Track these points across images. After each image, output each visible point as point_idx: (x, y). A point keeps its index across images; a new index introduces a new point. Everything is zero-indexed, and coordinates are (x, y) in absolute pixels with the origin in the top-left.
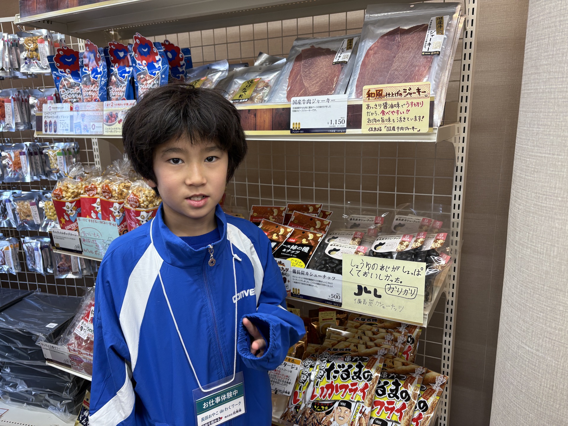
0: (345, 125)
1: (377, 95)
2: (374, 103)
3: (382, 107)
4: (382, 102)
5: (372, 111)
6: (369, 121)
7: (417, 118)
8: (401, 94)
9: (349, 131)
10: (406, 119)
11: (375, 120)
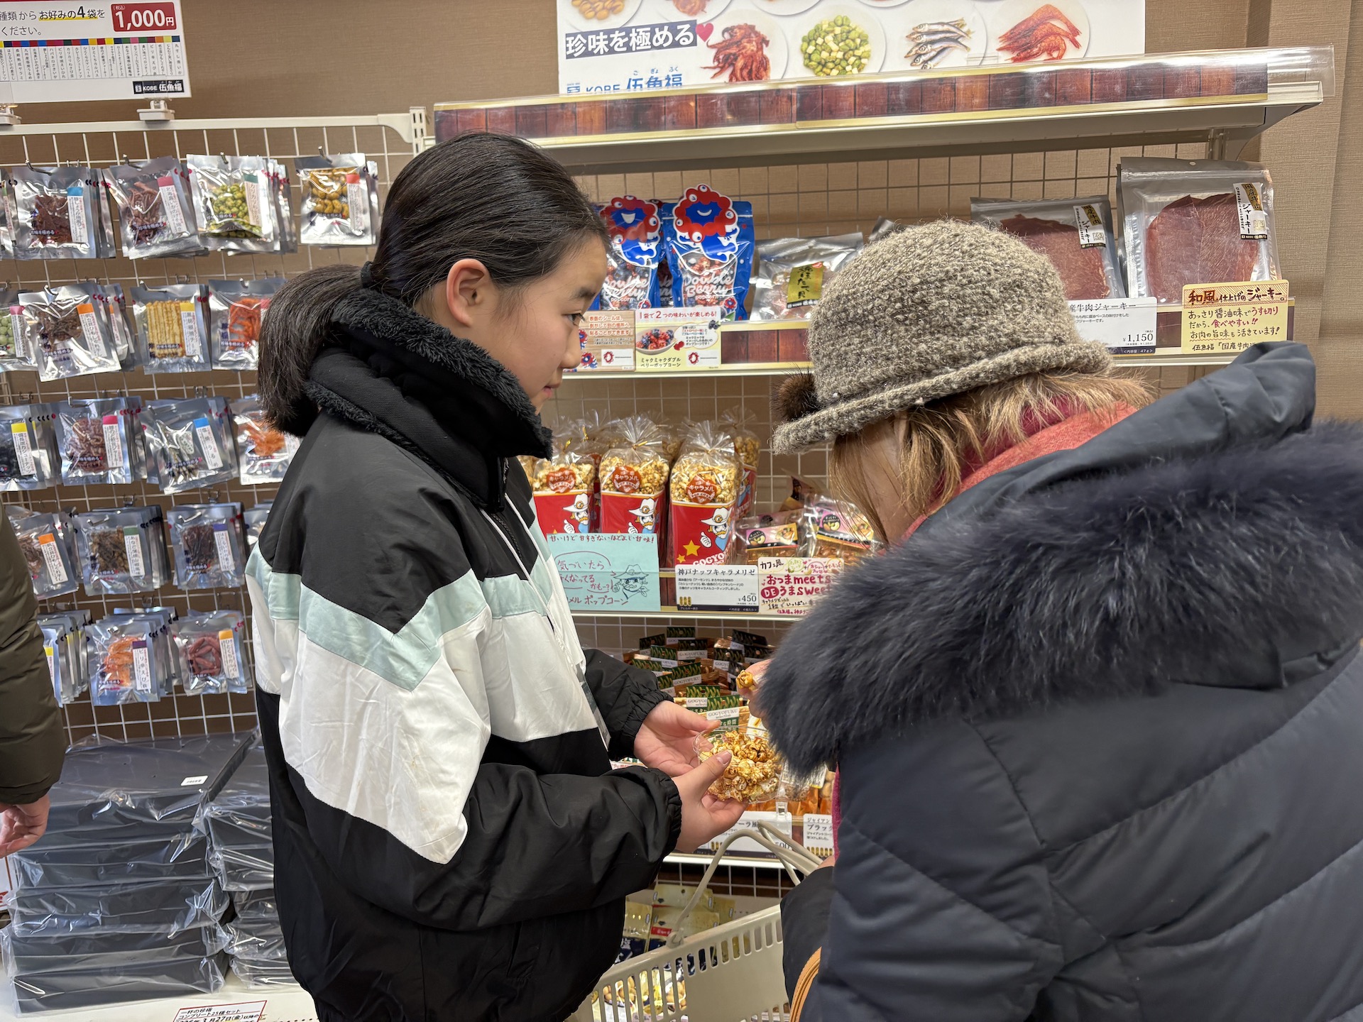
0: (1154, 343)
1: (1206, 298)
2: (1201, 310)
3: (1215, 315)
4: (1214, 309)
5: (1197, 321)
6: (1194, 335)
7: (1269, 331)
8: (1244, 298)
9: (1159, 351)
10: (1252, 332)
11: (1203, 334)
